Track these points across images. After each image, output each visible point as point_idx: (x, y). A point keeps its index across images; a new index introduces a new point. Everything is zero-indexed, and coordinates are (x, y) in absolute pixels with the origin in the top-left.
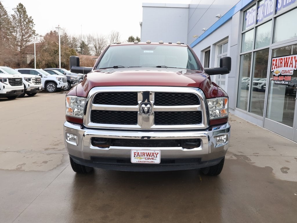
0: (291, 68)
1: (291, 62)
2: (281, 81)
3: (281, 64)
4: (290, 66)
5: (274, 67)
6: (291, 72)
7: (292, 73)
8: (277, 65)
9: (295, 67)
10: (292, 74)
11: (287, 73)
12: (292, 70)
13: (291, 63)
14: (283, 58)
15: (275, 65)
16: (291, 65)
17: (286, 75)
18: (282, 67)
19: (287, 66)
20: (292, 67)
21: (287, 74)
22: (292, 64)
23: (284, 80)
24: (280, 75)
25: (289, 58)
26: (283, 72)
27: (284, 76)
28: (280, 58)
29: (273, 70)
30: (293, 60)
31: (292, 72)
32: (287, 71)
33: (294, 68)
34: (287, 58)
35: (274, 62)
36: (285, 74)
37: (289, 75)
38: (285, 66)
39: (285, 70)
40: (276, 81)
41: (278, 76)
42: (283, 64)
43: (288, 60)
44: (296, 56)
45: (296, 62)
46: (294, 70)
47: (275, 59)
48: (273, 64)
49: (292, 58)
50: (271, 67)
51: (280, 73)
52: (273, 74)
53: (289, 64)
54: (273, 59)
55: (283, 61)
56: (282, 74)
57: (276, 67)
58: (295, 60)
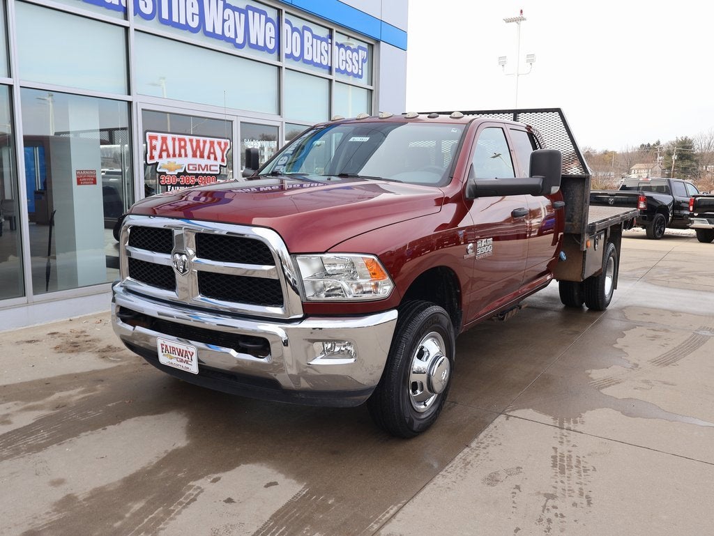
0: (212, 162)
1: (212, 151)
3: (183, 151)
4: (209, 158)
5: (156, 154)
6: (213, 168)
7: (217, 171)
8: (167, 150)
9: (223, 160)
10: (218, 173)
11: (203, 170)
12: (216, 166)
13: (210, 153)
14: (187, 138)
15: (162, 150)
16: (212, 156)
17: (201, 174)
18: (186, 156)
19: (202, 156)
20: (216, 159)
21: (203, 172)
22: (214, 153)
23: (197, 184)
24: (185, 173)
25: (205, 142)
26: (191, 167)
27: (197, 175)
28: (177, 136)
29: (156, 159)
30: (216, 147)
31: (218, 168)
32: (203, 167)
33: (219, 162)
34: (198, 141)
35: (158, 144)
36: (197, 172)
37: (211, 175)
38: (194, 155)
39: (198, 164)
40: (172, 185)
41: (179, 175)
42: (190, 152)
43: (201, 144)
44: (223, 141)
45: (223, 151)
46: (221, 166)
47: (160, 135)
48: (153, 148)
49: (212, 143)
50: (147, 153)
51: (182, 168)
52: (158, 170)
53: (206, 154)
54: (148, 133)
55: (188, 144)
56: (188, 172)
57: (164, 154)
58: (220, 147)
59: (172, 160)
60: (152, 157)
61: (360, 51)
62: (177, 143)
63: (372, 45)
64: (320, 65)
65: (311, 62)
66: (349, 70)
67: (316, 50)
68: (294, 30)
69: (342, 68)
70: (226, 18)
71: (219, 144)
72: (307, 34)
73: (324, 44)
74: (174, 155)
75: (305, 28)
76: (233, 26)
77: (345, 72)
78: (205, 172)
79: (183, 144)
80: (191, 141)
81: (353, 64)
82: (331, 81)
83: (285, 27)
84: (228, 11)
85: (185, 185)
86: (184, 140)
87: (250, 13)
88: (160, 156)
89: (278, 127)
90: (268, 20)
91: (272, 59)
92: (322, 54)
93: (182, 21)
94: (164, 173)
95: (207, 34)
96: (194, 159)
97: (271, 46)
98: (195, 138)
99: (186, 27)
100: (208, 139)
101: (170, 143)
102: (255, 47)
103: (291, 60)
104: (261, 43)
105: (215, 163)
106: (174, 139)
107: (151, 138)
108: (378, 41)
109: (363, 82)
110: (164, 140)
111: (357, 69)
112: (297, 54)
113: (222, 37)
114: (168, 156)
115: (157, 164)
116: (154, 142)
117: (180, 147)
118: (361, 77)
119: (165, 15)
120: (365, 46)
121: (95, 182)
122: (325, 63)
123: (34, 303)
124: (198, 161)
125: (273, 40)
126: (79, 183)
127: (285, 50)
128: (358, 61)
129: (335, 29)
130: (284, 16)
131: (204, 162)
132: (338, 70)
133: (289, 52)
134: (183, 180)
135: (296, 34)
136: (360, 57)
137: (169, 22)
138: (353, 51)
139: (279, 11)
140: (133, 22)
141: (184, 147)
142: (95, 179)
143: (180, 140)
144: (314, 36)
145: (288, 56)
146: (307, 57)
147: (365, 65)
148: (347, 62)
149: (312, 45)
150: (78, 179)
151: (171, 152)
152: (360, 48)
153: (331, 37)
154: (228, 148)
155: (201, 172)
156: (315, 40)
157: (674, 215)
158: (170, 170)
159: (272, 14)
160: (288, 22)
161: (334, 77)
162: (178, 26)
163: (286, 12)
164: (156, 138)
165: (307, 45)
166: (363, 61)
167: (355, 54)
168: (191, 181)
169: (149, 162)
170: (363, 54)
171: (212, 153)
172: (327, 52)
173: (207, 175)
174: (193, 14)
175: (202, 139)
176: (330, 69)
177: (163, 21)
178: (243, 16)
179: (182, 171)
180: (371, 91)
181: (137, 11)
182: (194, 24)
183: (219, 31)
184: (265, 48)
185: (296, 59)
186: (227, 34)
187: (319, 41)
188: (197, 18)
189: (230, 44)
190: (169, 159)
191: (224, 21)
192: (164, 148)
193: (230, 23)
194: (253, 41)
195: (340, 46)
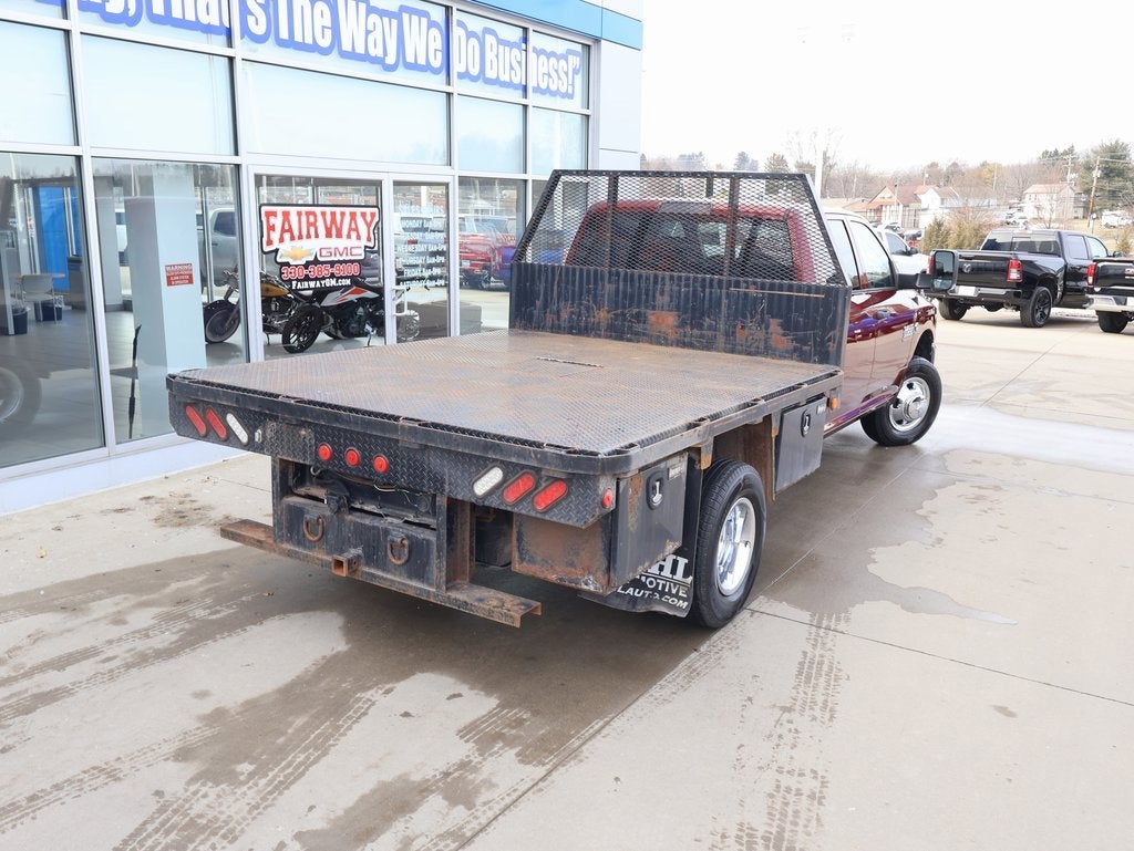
0: (353, 242)
1: (353, 226)
2: (324, 278)
3: (312, 230)
4: (349, 236)
5: (275, 236)
6: (355, 251)
8: (290, 230)
9: (369, 239)
10: (362, 257)
13: (350, 229)
15: (283, 231)
16: (354, 234)
17: (340, 262)
18: (317, 236)
19: (339, 235)
20: (359, 238)
22: (356, 230)
23: (332, 276)
24: (316, 262)
25: (343, 214)
26: (324, 253)
27: (332, 263)
30: (360, 220)
31: (362, 251)
33: (364, 242)
34: (333, 214)
35: (277, 222)
37: (352, 262)
38: (329, 235)
39: (333, 247)
40: (298, 280)
41: (306, 266)
42: (322, 231)
43: (338, 218)
44: (368, 210)
45: (368, 225)
46: (366, 247)
47: (279, 210)
48: (271, 228)
49: (353, 215)
50: (262, 236)
51: (311, 255)
52: (279, 260)
53: (345, 232)
54: (264, 209)
55: (320, 218)
56: (320, 259)
57: (287, 236)
58: (365, 220)
59: (297, 243)
60: (270, 242)
61: (570, 57)
62: (304, 218)
63: (589, 46)
64: (509, 85)
65: (496, 82)
66: (553, 88)
67: (504, 62)
68: (470, 35)
69: (543, 86)
70: (370, 28)
71: (364, 215)
72: (490, 39)
73: (515, 51)
74: (300, 237)
75: (487, 31)
76: (382, 38)
77: (547, 91)
78: (344, 258)
79: (312, 219)
80: (323, 214)
81: (559, 78)
82: (525, 107)
83: (457, 32)
84: (374, 18)
85: (316, 279)
86: (314, 214)
87: (405, 16)
88: (281, 240)
89: (447, 185)
90: (432, 24)
91: (438, 81)
92: (512, 68)
93: (309, 40)
94: (287, 264)
95: (344, 55)
96: (329, 240)
97: (437, 62)
98: (328, 210)
99: (314, 48)
100: (347, 210)
101: (294, 219)
102: (414, 67)
103: (466, 81)
104: (422, 61)
105: (357, 243)
106: (299, 214)
107: (269, 214)
108: (597, 40)
109: (576, 104)
110: (286, 215)
111: (565, 84)
112: (474, 71)
113: (365, 57)
114: (292, 238)
115: (276, 251)
116: (272, 220)
117: (309, 224)
118: (571, 96)
119: (284, 34)
120: (578, 48)
121: (191, 281)
122: (516, 81)
123: (118, 455)
124: (334, 242)
125: (439, 55)
126: (169, 283)
127: (457, 67)
128: (567, 74)
129: (531, 27)
130: (456, 16)
131: (341, 243)
132: (537, 90)
133: (463, 70)
134: (314, 271)
135: (473, 41)
136: (570, 65)
137: (290, 43)
138: (558, 57)
139: (448, 9)
140: (241, 49)
141: (314, 224)
142: (191, 276)
143: (308, 214)
144: (501, 42)
145: (461, 76)
146: (491, 74)
147: (579, 80)
148: (550, 76)
149: (497, 56)
150: (168, 277)
151: (296, 233)
152: (570, 52)
153: (525, 40)
154: (376, 219)
155: (338, 258)
156: (501, 47)
157: (1066, 290)
158: (295, 258)
159: (438, 14)
160: (461, 24)
161: (532, 100)
162: (302, 47)
163: (458, 10)
164: (274, 214)
165: (489, 56)
166: (575, 72)
167: (563, 62)
168: (325, 273)
169: (266, 249)
170: (575, 61)
171: (354, 230)
172: (520, 63)
173: (345, 262)
174: (323, 27)
175: (338, 210)
176: (525, 88)
177: (281, 43)
178: (394, 22)
179: (312, 258)
180: (588, 116)
181: (246, 31)
182: (325, 42)
183: (360, 49)
184: (427, 68)
185: (474, 79)
186: (373, 52)
187: (507, 49)
188: (328, 33)
189: (377, 67)
190: (294, 243)
191: (368, 32)
192: (286, 227)
193: (378, 35)
194: (410, 59)
195: (539, 52)
